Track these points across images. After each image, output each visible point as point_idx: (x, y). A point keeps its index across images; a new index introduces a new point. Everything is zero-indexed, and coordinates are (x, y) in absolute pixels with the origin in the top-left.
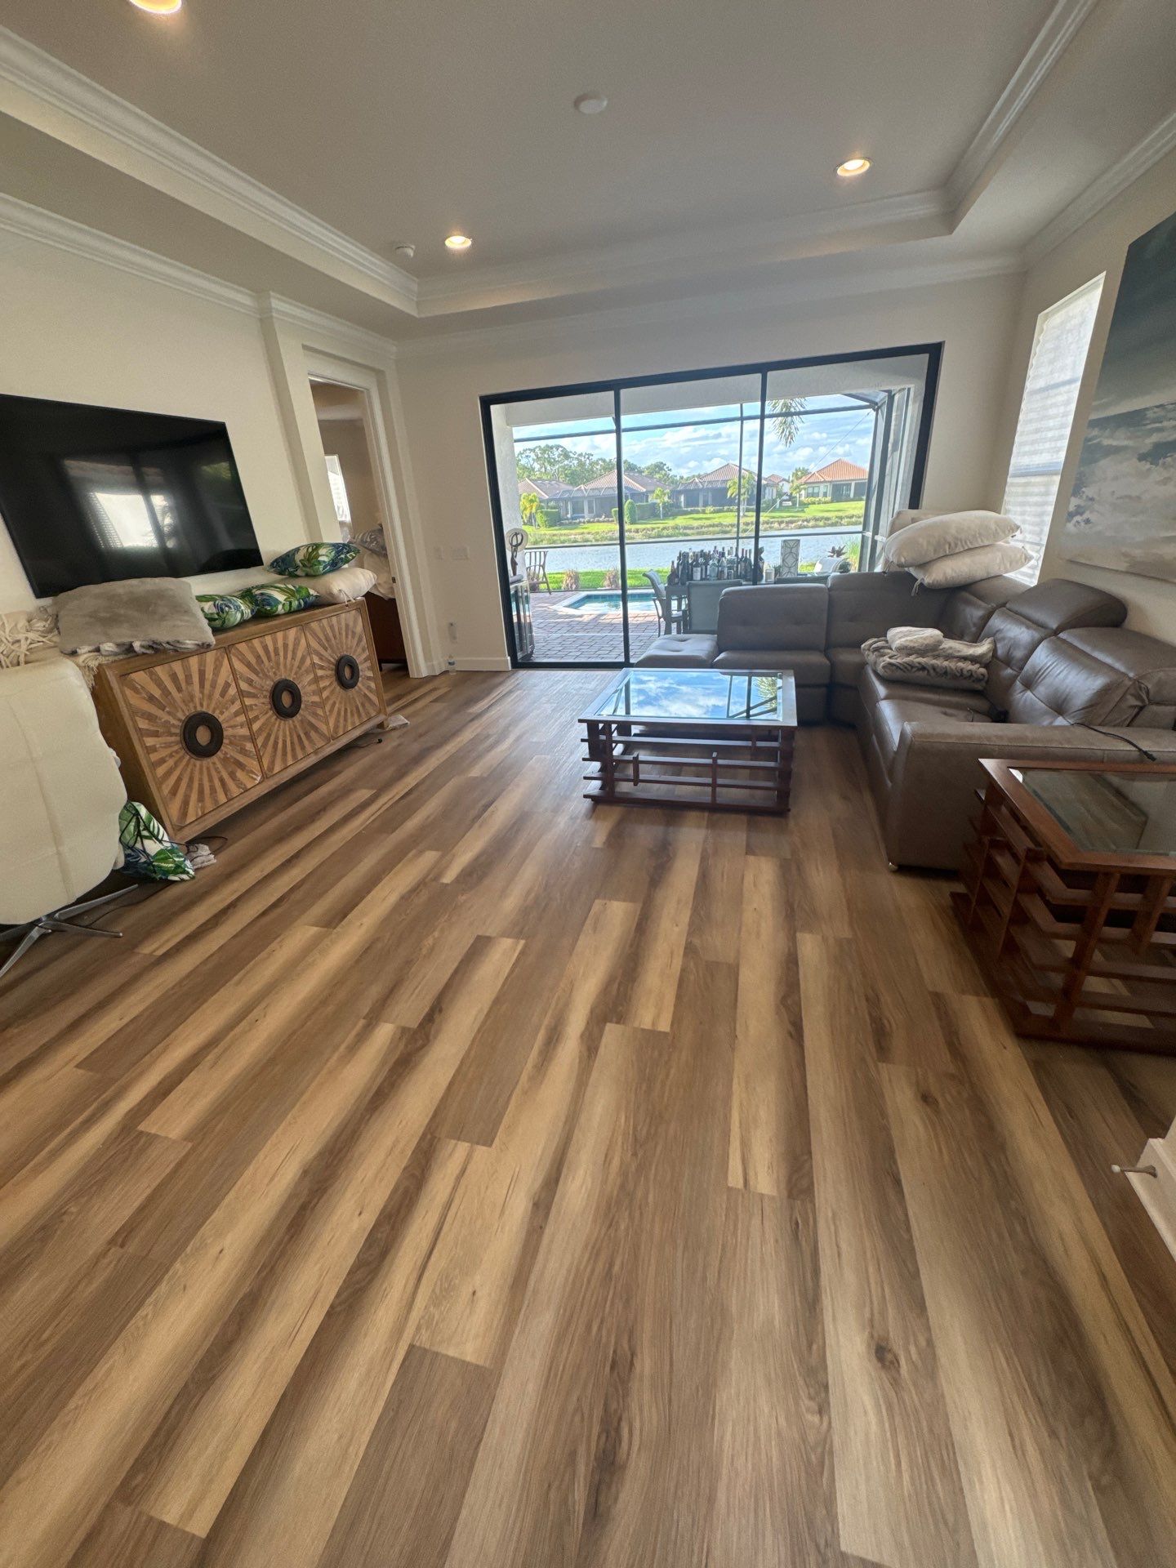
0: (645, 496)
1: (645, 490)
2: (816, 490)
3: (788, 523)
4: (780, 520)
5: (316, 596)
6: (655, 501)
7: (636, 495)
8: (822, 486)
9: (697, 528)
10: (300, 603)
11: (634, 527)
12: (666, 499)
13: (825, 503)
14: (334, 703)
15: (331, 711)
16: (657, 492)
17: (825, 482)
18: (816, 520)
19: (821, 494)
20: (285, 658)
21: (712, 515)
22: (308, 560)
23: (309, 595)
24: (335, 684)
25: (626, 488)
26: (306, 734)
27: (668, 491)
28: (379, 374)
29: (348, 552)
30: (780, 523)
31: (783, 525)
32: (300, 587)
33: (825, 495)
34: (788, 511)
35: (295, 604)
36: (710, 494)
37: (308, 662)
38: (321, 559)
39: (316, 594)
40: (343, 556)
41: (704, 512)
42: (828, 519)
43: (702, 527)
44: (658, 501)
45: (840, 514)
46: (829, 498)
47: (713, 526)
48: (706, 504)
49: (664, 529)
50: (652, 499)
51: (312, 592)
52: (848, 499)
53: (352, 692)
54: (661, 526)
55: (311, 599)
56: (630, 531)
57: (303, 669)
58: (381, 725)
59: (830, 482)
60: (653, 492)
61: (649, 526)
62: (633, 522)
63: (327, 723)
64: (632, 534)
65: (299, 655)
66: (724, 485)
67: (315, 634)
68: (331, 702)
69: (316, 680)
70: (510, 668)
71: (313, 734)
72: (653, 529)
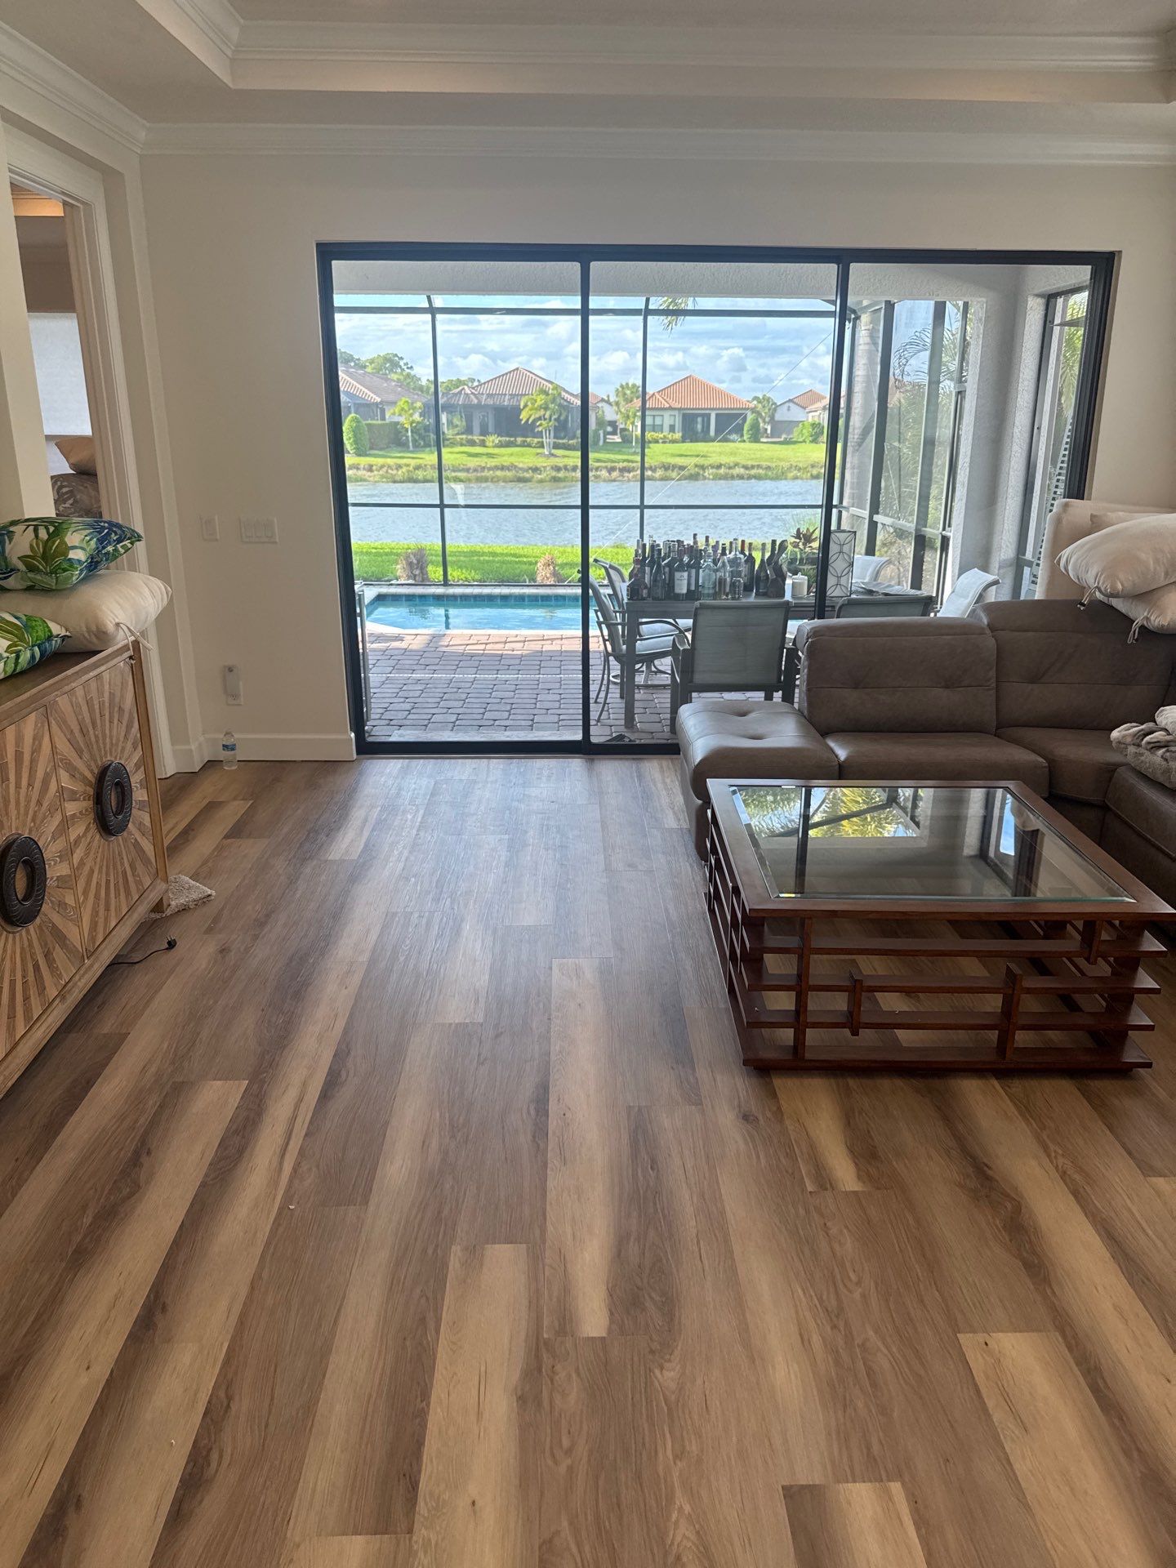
0: (379, 409)
1: (379, 400)
2: (658, 421)
3: (623, 470)
4: (609, 465)
5: (64, 638)
6: (396, 419)
7: (365, 408)
8: (667, 415)
9: (475, 470)
10: (33, 656)
11: (364, 461)
12: (417, 417)
13: (674, 441)
14: (92, 871)
15: (86, 893)
16: (401, 403)
17: (670, 408)
18: (666, 467)
19: (666, 428)
20: (18, 786)
21: (496, 451)
22: (44, 557)
23: (50, 637)
24: (93, 827)
25: (347, 393)
26: (47, 955)
27: (418, 404)
28: (110, 177)
29: (119, 541)
30: (611, 470)
31: (615, 474)
32: (29, 618)
33: (672, 429)
34: (620, 452)
35: (25, 657)
36: (491, 416)
37: (53, 787)
38: (72, 555)
39: (63, 633)
40: (110, 549)
41: (483, 444)
42: (682, 468)
43: (483, 469)
44: (402, 420)
45: (700, 461)
46: (678, 435)
47: (503, 468)
48: (484, 432)
49: (418, 468)
50: (392, 415)
51: (56, 629)
52: (705, 438)
53: (117, 841)
54: (413, 463)
55: (55, 643)
56: (356, 467)
57: (45, 804)
58: (158, 907)
59: (679, 409)
60: (394, 403)
61: (389, 461)
62: (360, 453)
63: (78, 922)
64: (361, 473)
65: (40, 774)
66: (514, 402)
67: (65, 722)
68: (86, 869)
69: (66, 823)
70: (355, 756)
71: (59, 954)
72: (399, 467)
